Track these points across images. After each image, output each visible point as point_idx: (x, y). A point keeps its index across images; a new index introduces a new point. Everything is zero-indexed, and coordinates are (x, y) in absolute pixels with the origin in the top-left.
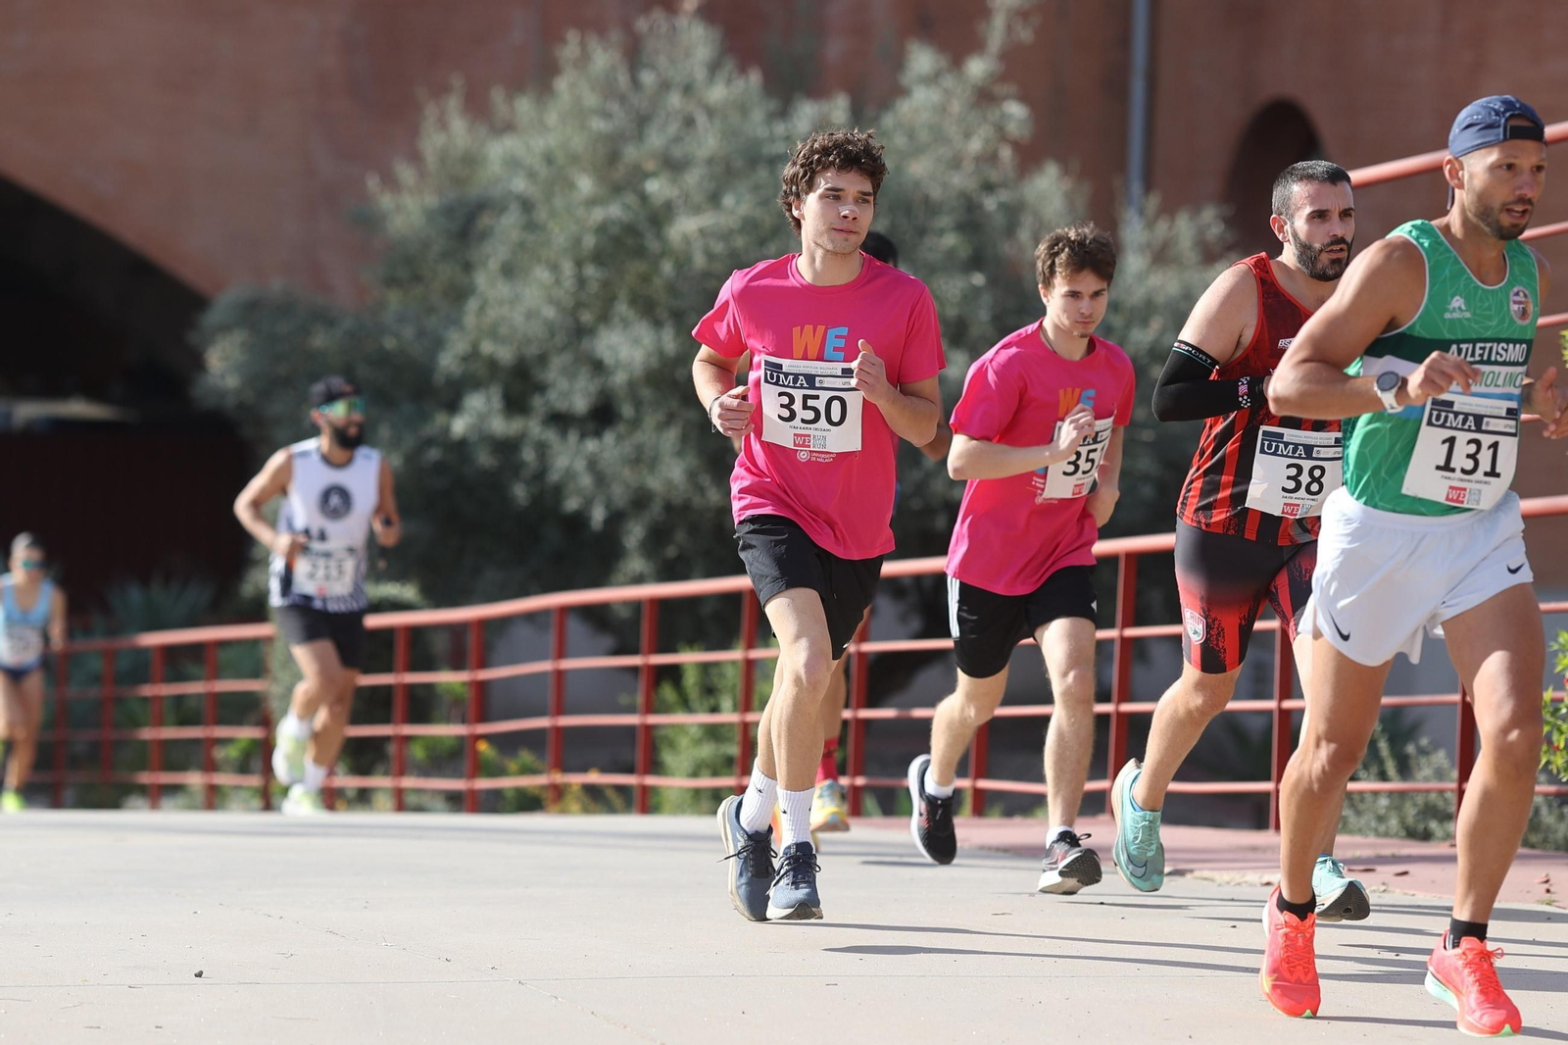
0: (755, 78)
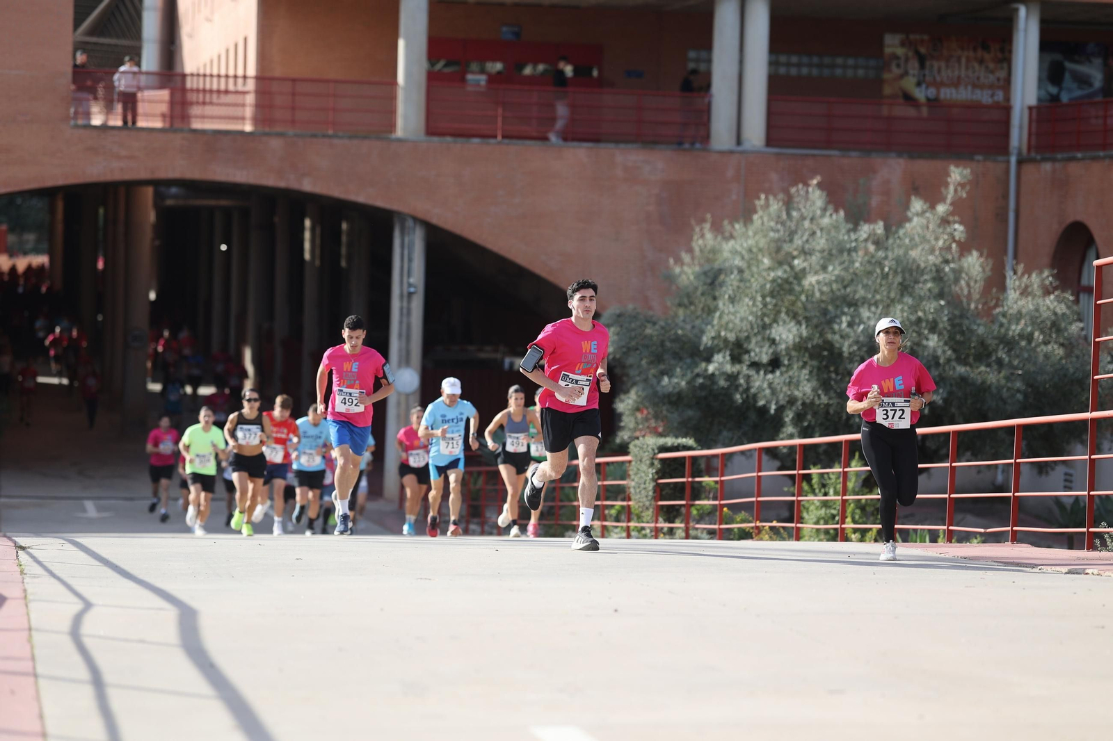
0: (842, 213)
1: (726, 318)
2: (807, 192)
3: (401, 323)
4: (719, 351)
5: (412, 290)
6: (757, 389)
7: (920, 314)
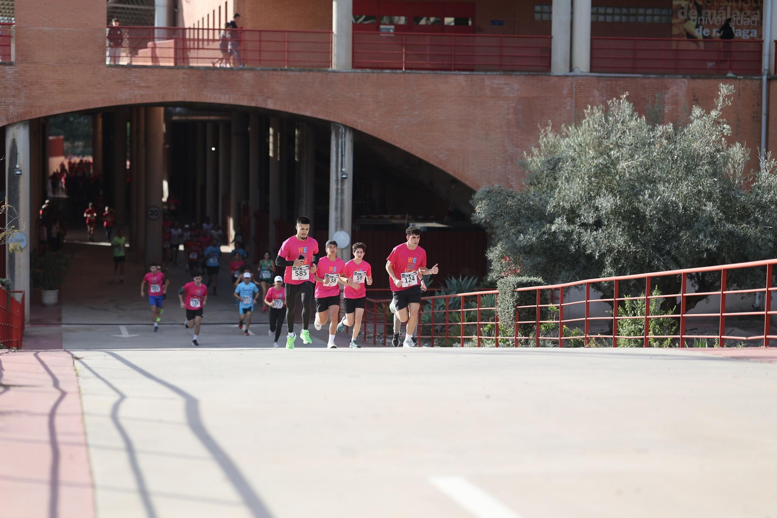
0: (644, 118)
1: (563, 193)
2: (619, 103)
3: (337, 199)
4: (559, 216)
5: (344, 176)
6: (586, 241)
7: (700, 187)
